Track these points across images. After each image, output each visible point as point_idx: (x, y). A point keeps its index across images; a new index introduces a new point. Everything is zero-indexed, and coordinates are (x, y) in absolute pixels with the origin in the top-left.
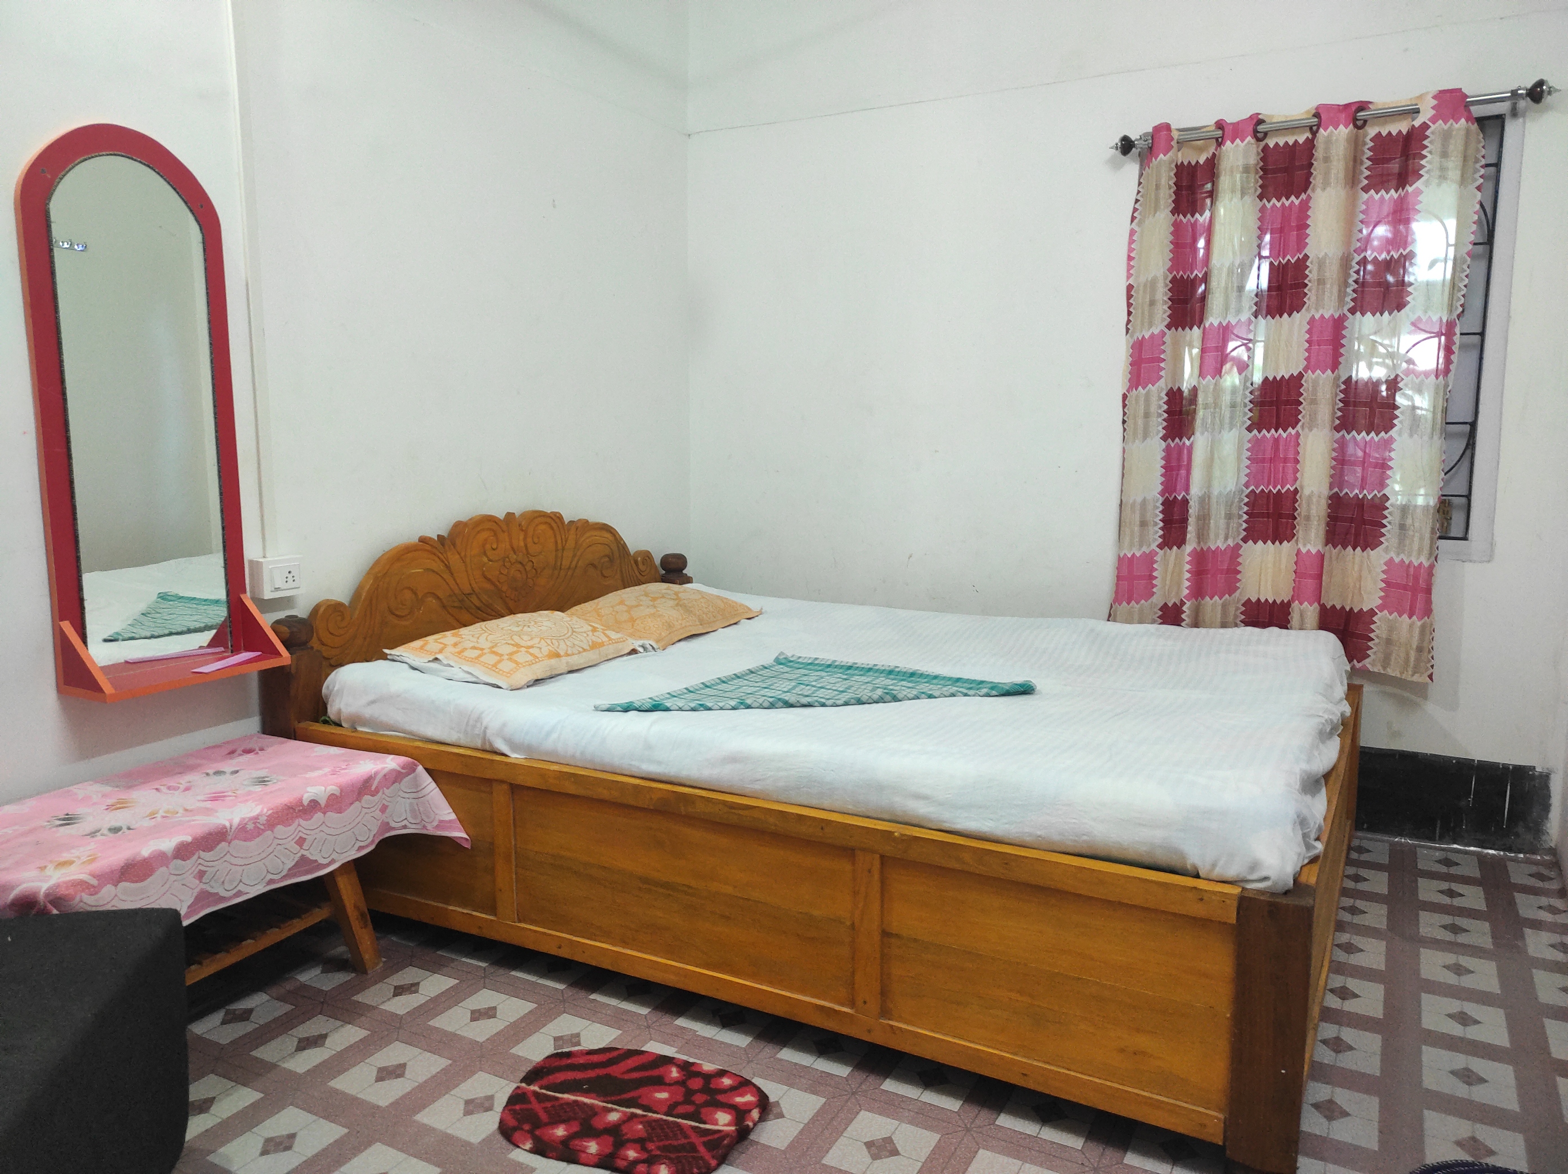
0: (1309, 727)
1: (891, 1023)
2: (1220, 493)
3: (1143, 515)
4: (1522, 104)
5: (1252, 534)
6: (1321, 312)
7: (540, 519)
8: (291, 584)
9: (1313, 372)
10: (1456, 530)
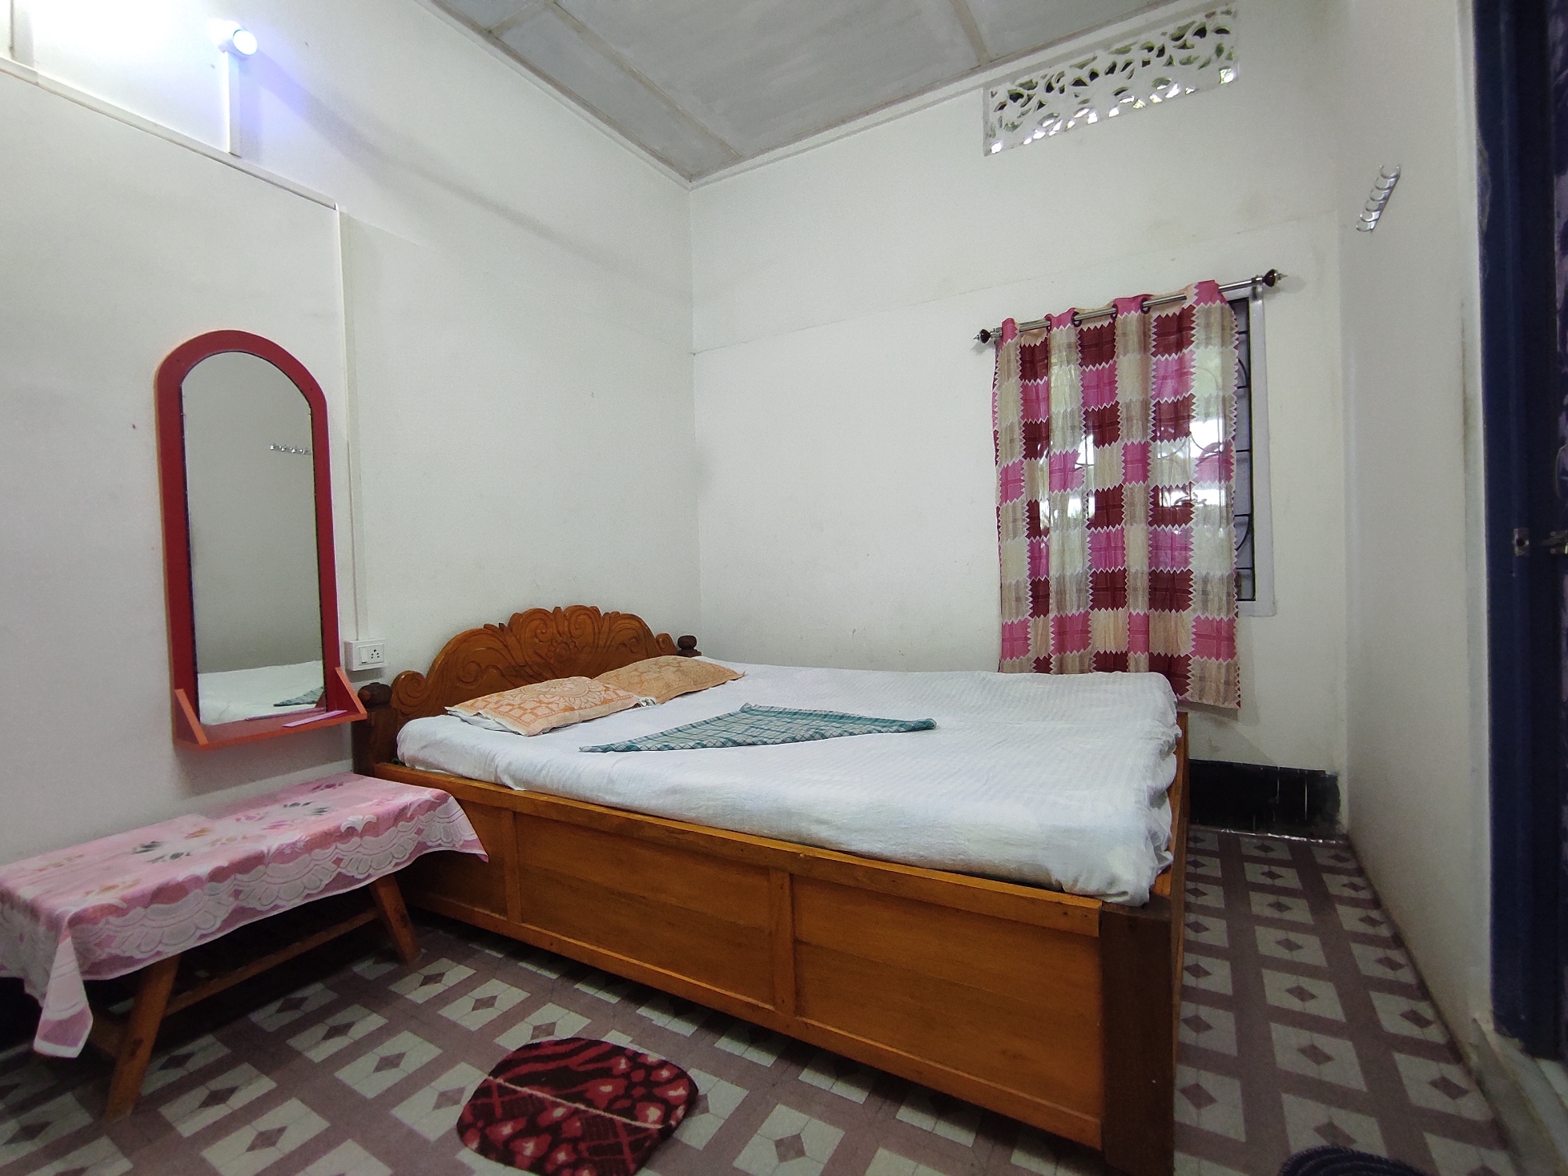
0: (1152, 747)
1: (805, 1020)
2: (1072, 574)
3: (1017, 593)
4: (1260, 289)
5: (1097, 604)
6: (1131, 440)
7: (583, 612)
8: (375, 659)
9: (1130, 483)
10: (1246, 594)
